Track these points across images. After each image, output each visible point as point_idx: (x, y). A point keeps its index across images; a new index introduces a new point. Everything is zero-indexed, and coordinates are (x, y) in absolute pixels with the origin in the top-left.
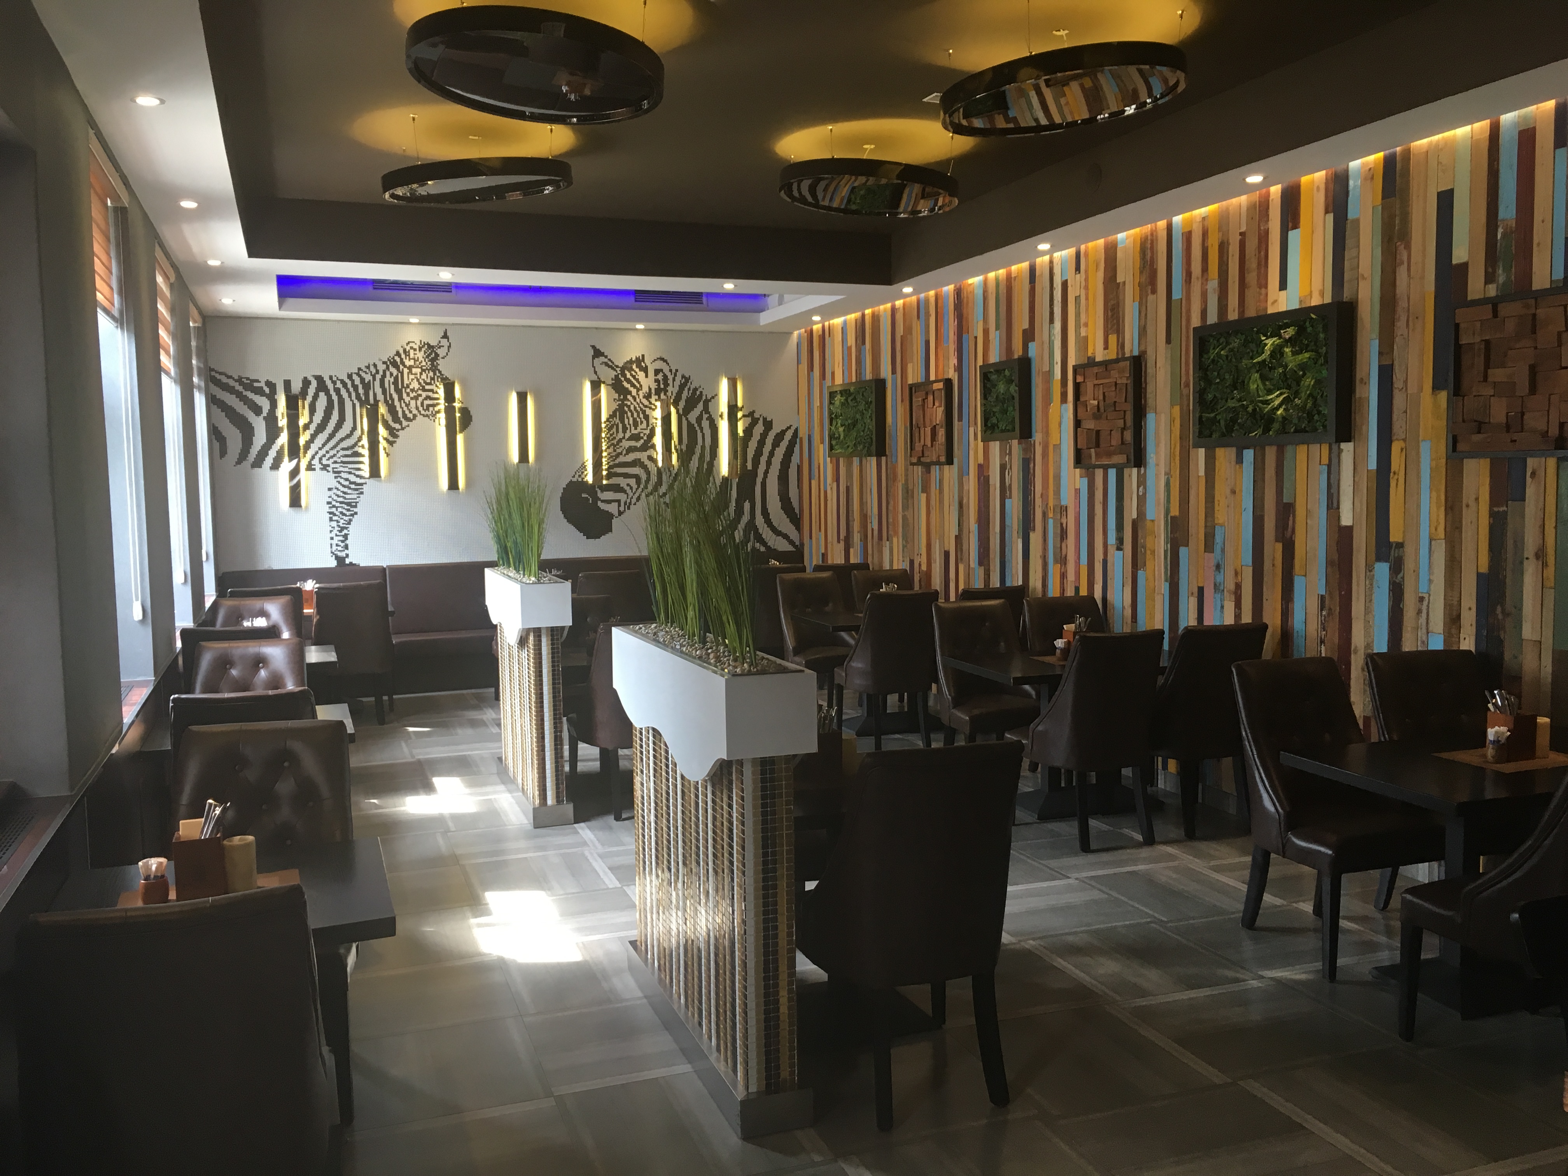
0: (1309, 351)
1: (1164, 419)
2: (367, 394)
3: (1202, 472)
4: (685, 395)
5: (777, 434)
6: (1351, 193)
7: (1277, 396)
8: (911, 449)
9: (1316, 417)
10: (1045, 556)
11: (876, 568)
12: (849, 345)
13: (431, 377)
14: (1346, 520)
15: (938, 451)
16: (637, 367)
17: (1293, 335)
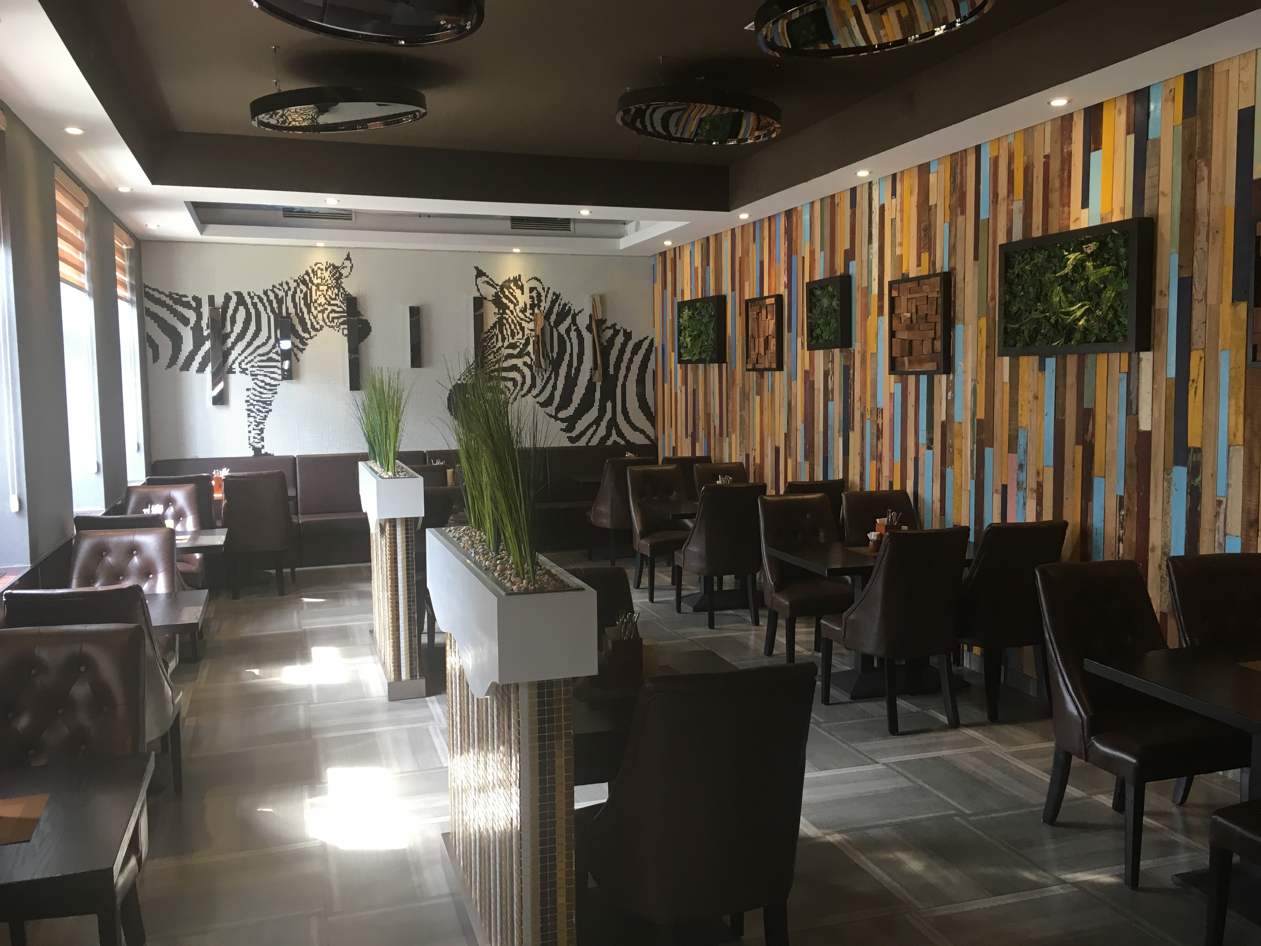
0: (1110, 265)
1: (971, 330)
2: (280, 308)
3: (1006, 379)
4: (556, 309)
5: (636, 344)
6: (1152, 115)
7: (1078, 308)
8: (747, 357)
9: (1117, 328)
10: (862, 454)
11: (718, 461)
12: (696, 266)
13: (336, 294)
14: (1145, 425)
15: (769, 360)
16: (514, 285)
17: (1094, 250)
